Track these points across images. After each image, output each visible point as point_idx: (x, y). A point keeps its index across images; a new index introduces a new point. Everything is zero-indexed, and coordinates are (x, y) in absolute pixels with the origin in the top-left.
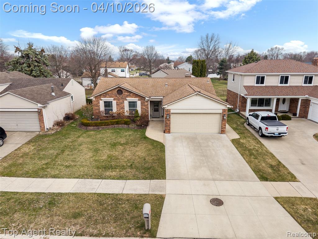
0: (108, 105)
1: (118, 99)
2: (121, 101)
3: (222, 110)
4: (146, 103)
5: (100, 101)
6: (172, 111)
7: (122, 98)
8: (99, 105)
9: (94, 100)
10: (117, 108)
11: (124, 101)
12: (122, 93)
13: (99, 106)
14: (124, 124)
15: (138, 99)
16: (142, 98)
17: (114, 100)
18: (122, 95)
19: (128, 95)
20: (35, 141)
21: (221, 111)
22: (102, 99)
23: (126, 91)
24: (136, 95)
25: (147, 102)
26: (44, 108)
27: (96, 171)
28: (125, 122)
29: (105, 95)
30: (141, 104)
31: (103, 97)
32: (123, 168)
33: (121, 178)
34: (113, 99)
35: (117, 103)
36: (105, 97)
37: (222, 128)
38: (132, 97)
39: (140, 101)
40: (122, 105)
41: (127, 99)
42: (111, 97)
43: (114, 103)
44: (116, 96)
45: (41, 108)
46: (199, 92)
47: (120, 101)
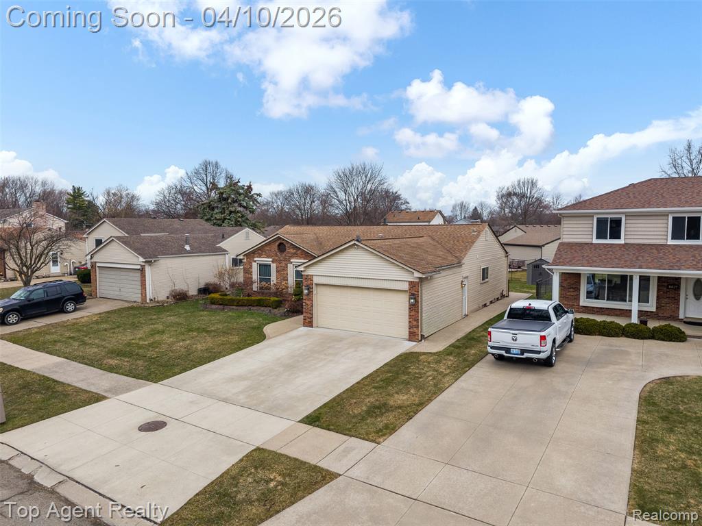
0: (264, 269)
3: (408, 283)
5: (253, 264)
6: (316, 280)
8: (251, 270)
10: (277, 278)
17: (273, 262)
21: (406, 287)
22: (255, 259)
26: (150, 265)
29: (261, 251)
31: (257, 257)
35: (277, 267)
36: (260, 256)
37: (410, 327)
40: (285, 272)
41: (292, 261)
42: (268, 256)
44: (276, 256)
45: (144, 264)
46: (358, 241)
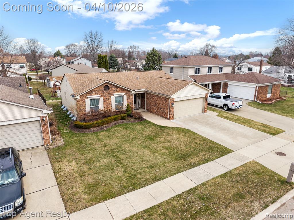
0: (94, 102)
1: (105, 96)
2: (108, 97)
3: (205, 95)
4: (131, 97)
5: (86, 100)
7: (109, 94)
8: (84, 104)
9: (79, 99)
10: (104, 105)
11: (111, 97)
12: (109, 88)
13: (85, 105)
14: (121, 119)
15: (124, 93)
16: (127, 91)
18: (109, 91)
19: (114, 90)
22: (88, 97)
23: (113, 87)
24: (123, 90)
25: (132, 95)
29: (91, 92)
30: (127, 97)
31: (89, 95)
34: (100, 96)
35: (104, 99)
36: (92, 95)
38: (119, 92)
39: (126, 95)
40: (109, 101)
41: (114, 94)
42: (97, 94)
43: (101, 100)
44: (103, 92)
47: (107, 97)
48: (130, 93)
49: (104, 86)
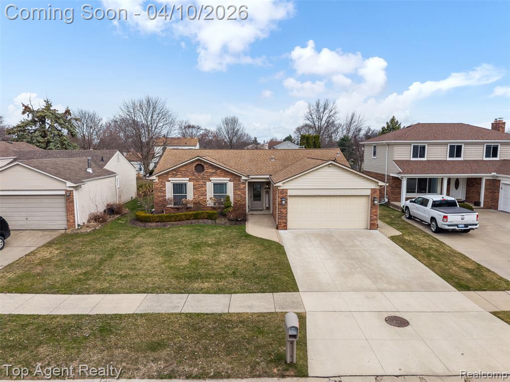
0: (179, 188)
1: (197, 180)
2: (201, 182)
3: (370, 190)
4: (242, 186)
5: (167, 183)
6: (290, 193)
7: (203, 178)
8: (164, 189)
9: (157, 181)
10: (194, 195)
11: (205, 183)
12: (203, 170)
13: (165, 191)
14: (207, 219)
15: (229, 179)
16: (235, 177)
17: (190, 180)
18: (203, 173)
19: (213, 173)
20: (60, 243)
21: (369, 192)
22: (169, 179)
23: (210, 167)
24: (227, 173)
25: (244, 183)
26: (76, 189)
27: (174, 281)
28: (208, 215)
29: (175, 172)
30: (234, 186)
31: (171, 177)
32: (221, 277)
33: (220, 291)
34: (188, 179)
35: (194, 186)
36: (175, 176)
37: (371, 220)
38: (220, 176)
39: (232, 183)
40: (203, 189)
41: (211, 179)
42: (184, 176)
43: (190, 186)
44: (194, 175)
45: (71, 189)
46: (334, 161)
47: (199, 183)
48: (240, 180)
49: (194, 165)
